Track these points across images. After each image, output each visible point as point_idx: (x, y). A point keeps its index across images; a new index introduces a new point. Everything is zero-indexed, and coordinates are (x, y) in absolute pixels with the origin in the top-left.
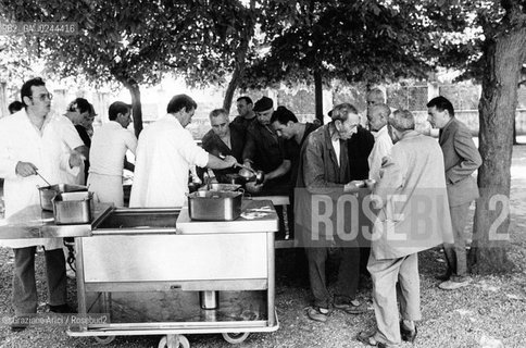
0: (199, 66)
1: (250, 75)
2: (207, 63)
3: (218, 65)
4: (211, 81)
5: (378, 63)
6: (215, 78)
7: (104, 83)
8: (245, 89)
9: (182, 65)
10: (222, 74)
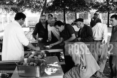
0: (34, 7)
1: (47, 10)
2: (36, 6)
3: (39, 7)
4: (38, 11)
5: (80, 7)
6: (38, 10)
7: (10, 11)
8: (46, 13)
9: (30, 7)
10: (40, 9)
